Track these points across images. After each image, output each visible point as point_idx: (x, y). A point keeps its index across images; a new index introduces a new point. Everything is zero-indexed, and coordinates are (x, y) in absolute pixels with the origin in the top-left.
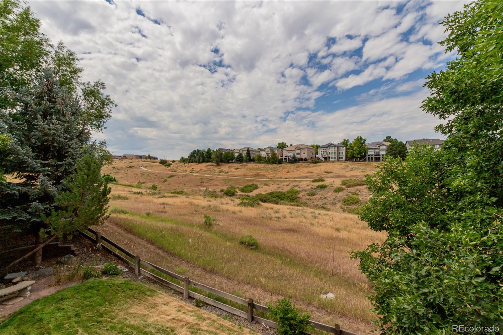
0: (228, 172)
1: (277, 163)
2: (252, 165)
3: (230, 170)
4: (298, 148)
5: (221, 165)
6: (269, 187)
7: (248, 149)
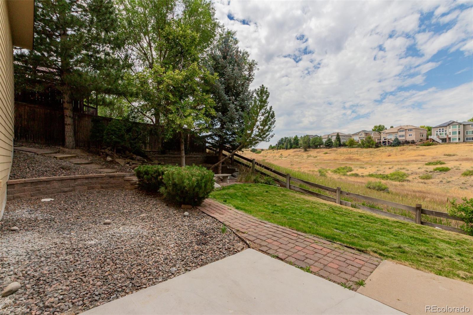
0: (316, 157)
1: (374, 146)
2: (342, 150)
3: (318, 154)
4: (401, 129)
5: (309, 151)
6: (366, 170)
7: (338, 134)
